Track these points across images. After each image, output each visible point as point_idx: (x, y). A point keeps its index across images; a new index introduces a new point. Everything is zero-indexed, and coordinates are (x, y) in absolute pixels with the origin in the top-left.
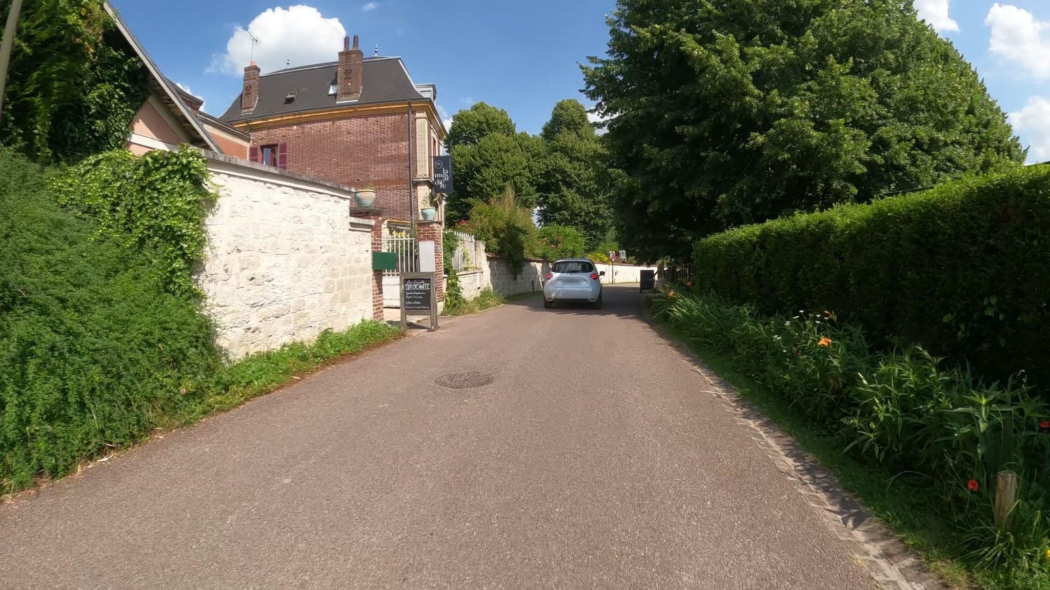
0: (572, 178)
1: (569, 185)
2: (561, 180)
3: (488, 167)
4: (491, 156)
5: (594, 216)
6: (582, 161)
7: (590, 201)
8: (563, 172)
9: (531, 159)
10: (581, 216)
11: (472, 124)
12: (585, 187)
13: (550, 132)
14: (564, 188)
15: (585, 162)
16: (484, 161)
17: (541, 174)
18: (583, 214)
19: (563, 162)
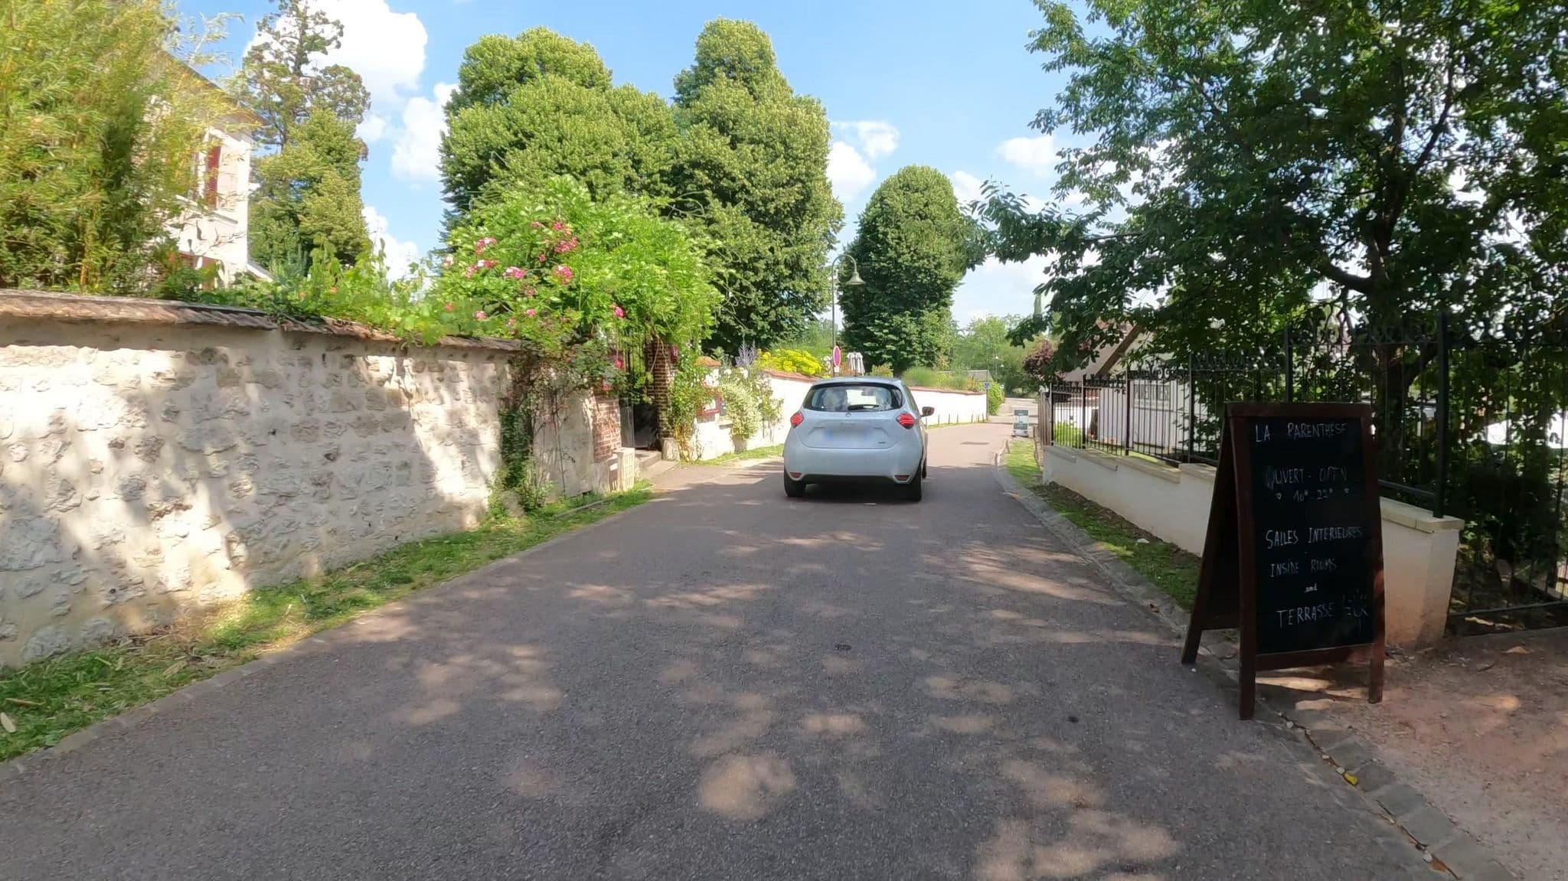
0: (733, 180)
1: (727, 197)
2: (709, 186)
3: (523, 147)
4: (533, 122)
5: (787, 272)
6: (758, 142)
7: (779, 236)
8: (713, 167)
9: (638, 139)
10: (756, 271)
11: (502, 60)
12: (765, 201)
13: (689, 89)
14: (715, 204)
15: (767, 145)
16: (516, 134)
17: (662, 173)
18: (761, 265)
19: (716, 147)
